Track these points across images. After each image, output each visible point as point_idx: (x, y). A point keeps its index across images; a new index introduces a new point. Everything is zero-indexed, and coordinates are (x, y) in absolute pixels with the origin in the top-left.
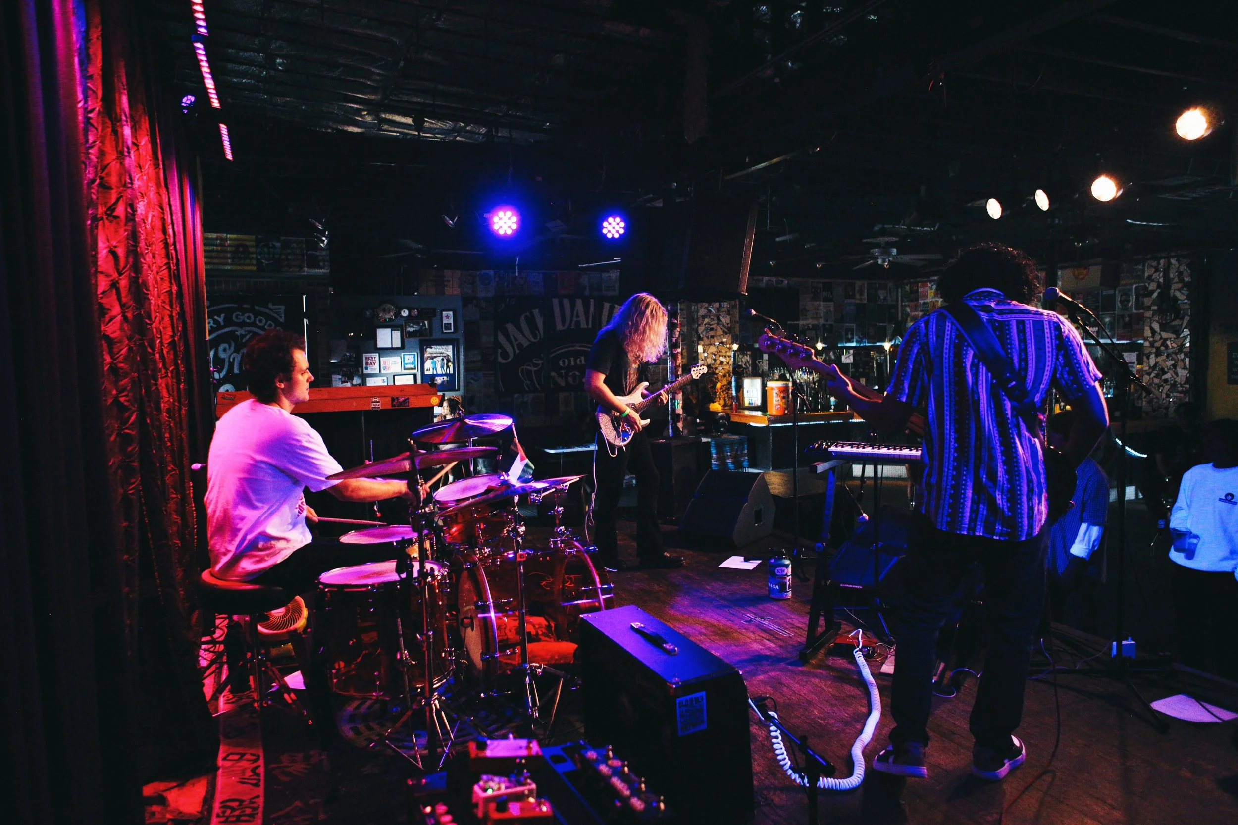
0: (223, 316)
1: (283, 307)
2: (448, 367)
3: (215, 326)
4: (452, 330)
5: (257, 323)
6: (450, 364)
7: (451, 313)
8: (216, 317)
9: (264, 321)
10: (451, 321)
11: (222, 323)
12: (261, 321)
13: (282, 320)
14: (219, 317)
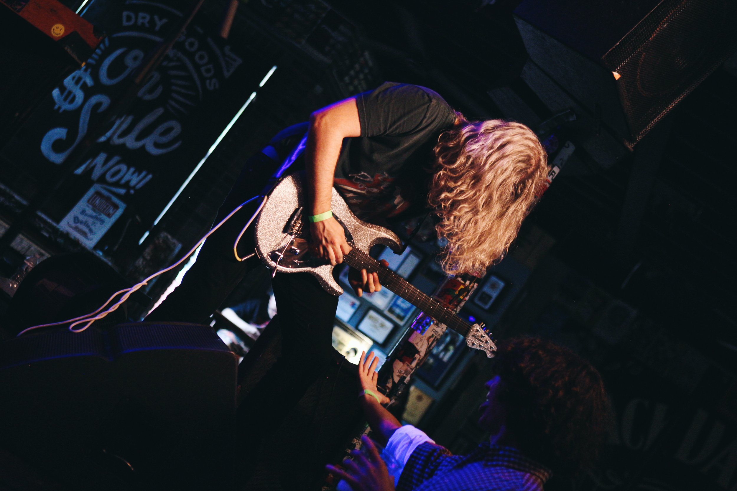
0: (165, 21)
1: (239, 61)
2: (446, 350)
3: (147, 25)
4: (487, 307)
5: (197, 57)
6: (451, 348)
7: (502, 284)
8: (156, 18)
9: (206, 60)
10: (494, 294)
11: (157, 28)
12: (202, 58)
13: (227, 74)
14: (161, 19)
